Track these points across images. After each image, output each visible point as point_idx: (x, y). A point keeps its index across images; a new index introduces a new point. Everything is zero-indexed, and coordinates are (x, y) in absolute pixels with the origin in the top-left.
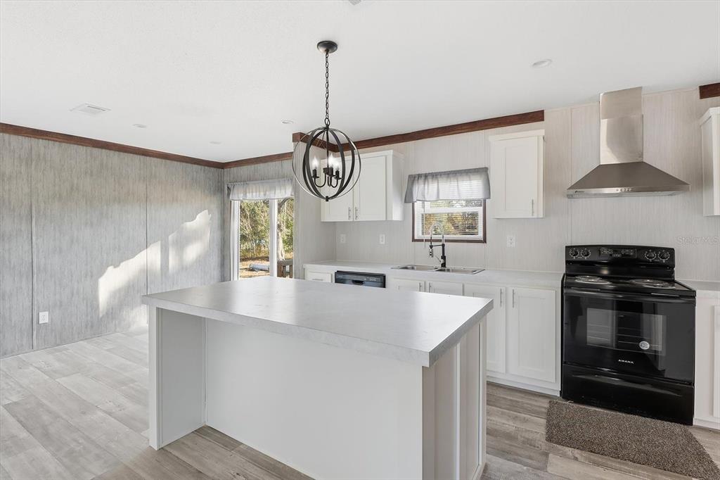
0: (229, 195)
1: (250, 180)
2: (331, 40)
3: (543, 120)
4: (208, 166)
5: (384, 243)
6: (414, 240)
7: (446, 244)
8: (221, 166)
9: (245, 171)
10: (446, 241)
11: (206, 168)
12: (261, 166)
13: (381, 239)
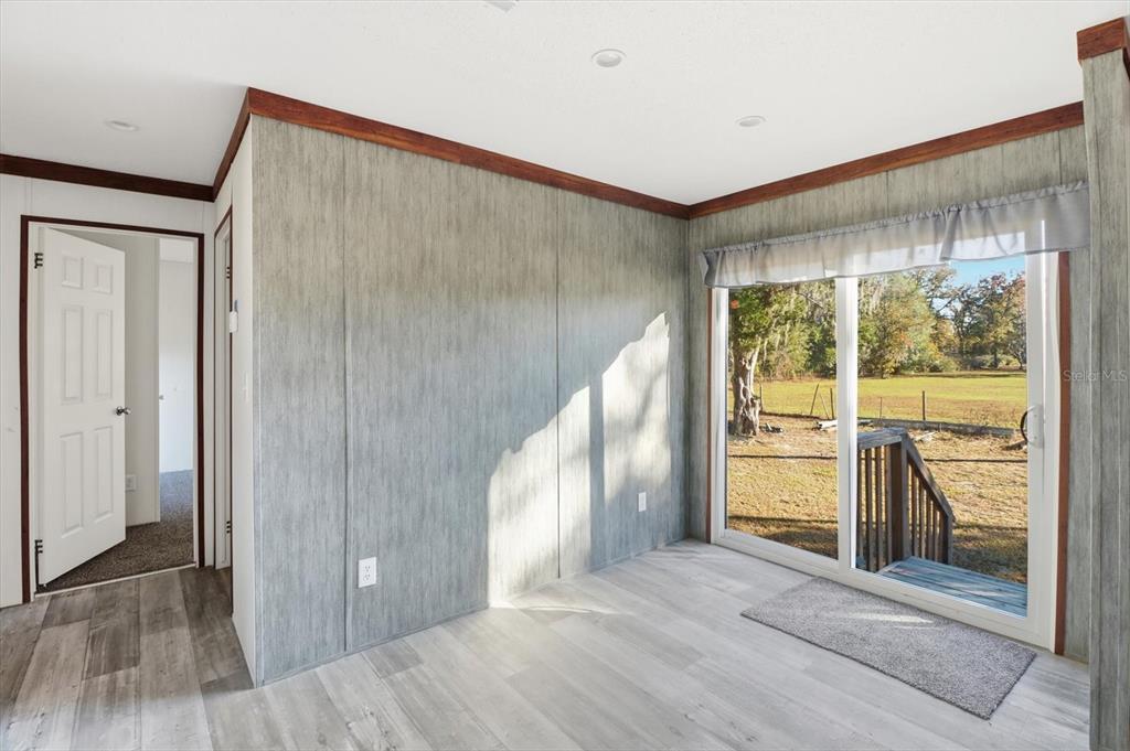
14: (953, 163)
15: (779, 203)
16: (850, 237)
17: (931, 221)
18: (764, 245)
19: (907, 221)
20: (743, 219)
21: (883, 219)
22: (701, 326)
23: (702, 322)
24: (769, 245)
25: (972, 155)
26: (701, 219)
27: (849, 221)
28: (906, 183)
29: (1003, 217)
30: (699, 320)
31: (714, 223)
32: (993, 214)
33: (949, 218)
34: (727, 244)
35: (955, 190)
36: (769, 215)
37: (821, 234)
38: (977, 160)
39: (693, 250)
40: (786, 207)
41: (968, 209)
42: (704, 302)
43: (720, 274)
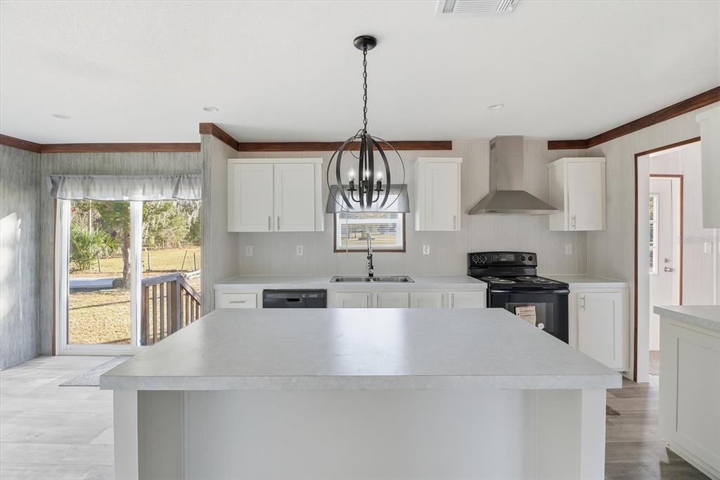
0: (54, 190)
1: (94, 173)
2: (374, 36)
3: (451, 149)
4: (16, 147)
5: (301, 254)
6: (336, 251)
7: (373, 254)
8: (39, 149)
9: (84, 160)
10: (374, 251)
11: (13, 149)
12: (117, 156)
13: (298, 251)
14: (180, 155)
15: (100, 155)
16: (135, 180)
17: (170, 179)
18: (89, 178)
19: (161, 178)
20: (78, 160)
21: (152, 175)
22: (49, 222)
23: (50, 219)
24: (93, 178)
25: (187, 153)
26: (50, 154)
27: (136, 173)
28: (162, 159)
29: (196, 182)
30: (48, 218)
31: (59, 158)
32: (193, 180)
33: (176, 180)
34: (67, 173)
35: (180, 168)
36: (94, 161)
37: (121, 176)
38: (189, 156)
39: (43, 173)
40: (104, 158)
41: (184, 177)
42: (51, 206)
43: (61, 190)
